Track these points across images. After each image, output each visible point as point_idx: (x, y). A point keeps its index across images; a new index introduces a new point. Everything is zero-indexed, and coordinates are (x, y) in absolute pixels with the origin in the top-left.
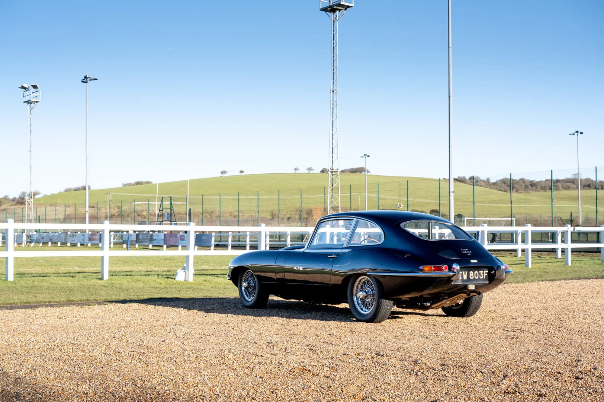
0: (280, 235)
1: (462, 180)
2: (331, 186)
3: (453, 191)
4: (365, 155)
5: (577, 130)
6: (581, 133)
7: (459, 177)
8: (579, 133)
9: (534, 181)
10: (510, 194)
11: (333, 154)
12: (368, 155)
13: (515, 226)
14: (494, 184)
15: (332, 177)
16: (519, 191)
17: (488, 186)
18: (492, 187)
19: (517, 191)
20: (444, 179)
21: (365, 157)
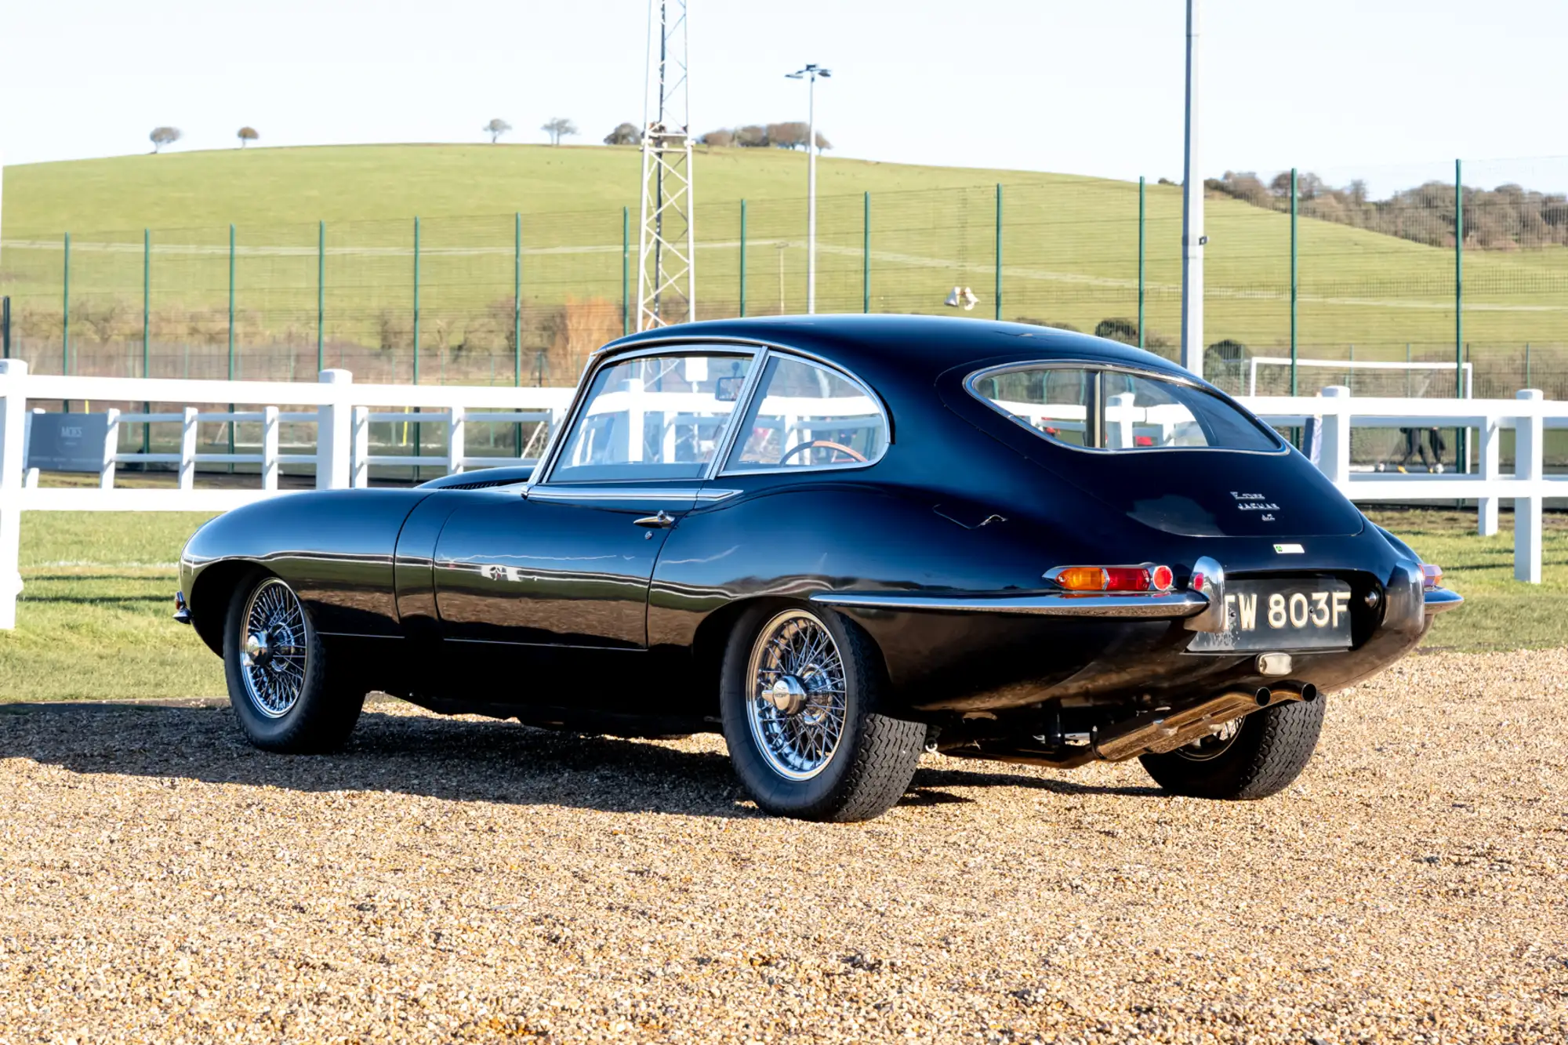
0: (417, 425)
1: (1241, 189)
2: (654, 203)
3: (1201, 234)
4: (809, 67)
7: (1227, 176)
9: (1561, 199)
10: (1454, 253)
11: (663, 59)
12: (822, 67)
13: (1473, 397)
14: (1381, 207)
15: (659, 164)
16: (1495, 244)
17: (1359, 218)
18: (1374, 222)
19: (1483, 242)
20: (1163, 181)
21: (807, 75)
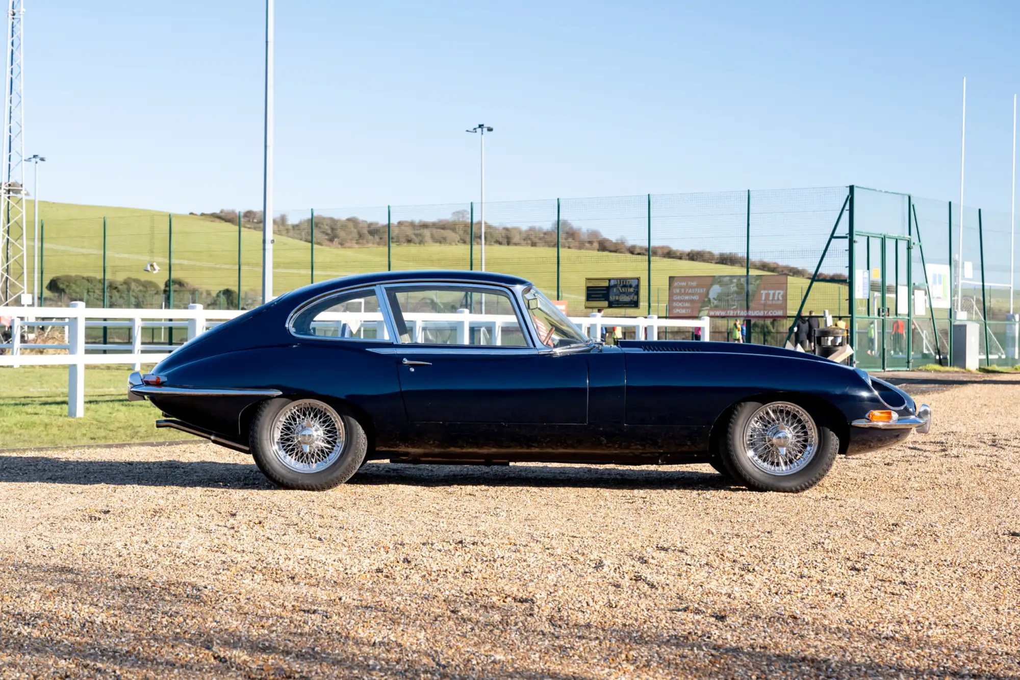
1: (229, 217)
2: (6, 222)
3: (272, 239)
4: (35, 156)
5: (481, 123)
6: (490, 130)
7: (222, 212)
8: (485, 130)
9: (377, 224)
12: (41, 156)
14: (295, 227)
15: (9, 202)
16: (347, 245)
17: (284, 232)
18: (290, 234)
19: (341, 244)
20: (191, 214)
21: (34, 160)
